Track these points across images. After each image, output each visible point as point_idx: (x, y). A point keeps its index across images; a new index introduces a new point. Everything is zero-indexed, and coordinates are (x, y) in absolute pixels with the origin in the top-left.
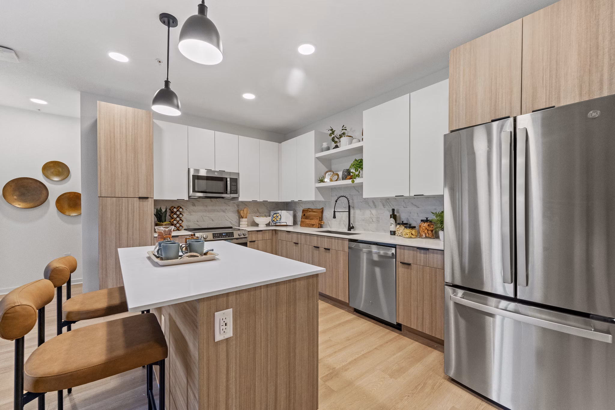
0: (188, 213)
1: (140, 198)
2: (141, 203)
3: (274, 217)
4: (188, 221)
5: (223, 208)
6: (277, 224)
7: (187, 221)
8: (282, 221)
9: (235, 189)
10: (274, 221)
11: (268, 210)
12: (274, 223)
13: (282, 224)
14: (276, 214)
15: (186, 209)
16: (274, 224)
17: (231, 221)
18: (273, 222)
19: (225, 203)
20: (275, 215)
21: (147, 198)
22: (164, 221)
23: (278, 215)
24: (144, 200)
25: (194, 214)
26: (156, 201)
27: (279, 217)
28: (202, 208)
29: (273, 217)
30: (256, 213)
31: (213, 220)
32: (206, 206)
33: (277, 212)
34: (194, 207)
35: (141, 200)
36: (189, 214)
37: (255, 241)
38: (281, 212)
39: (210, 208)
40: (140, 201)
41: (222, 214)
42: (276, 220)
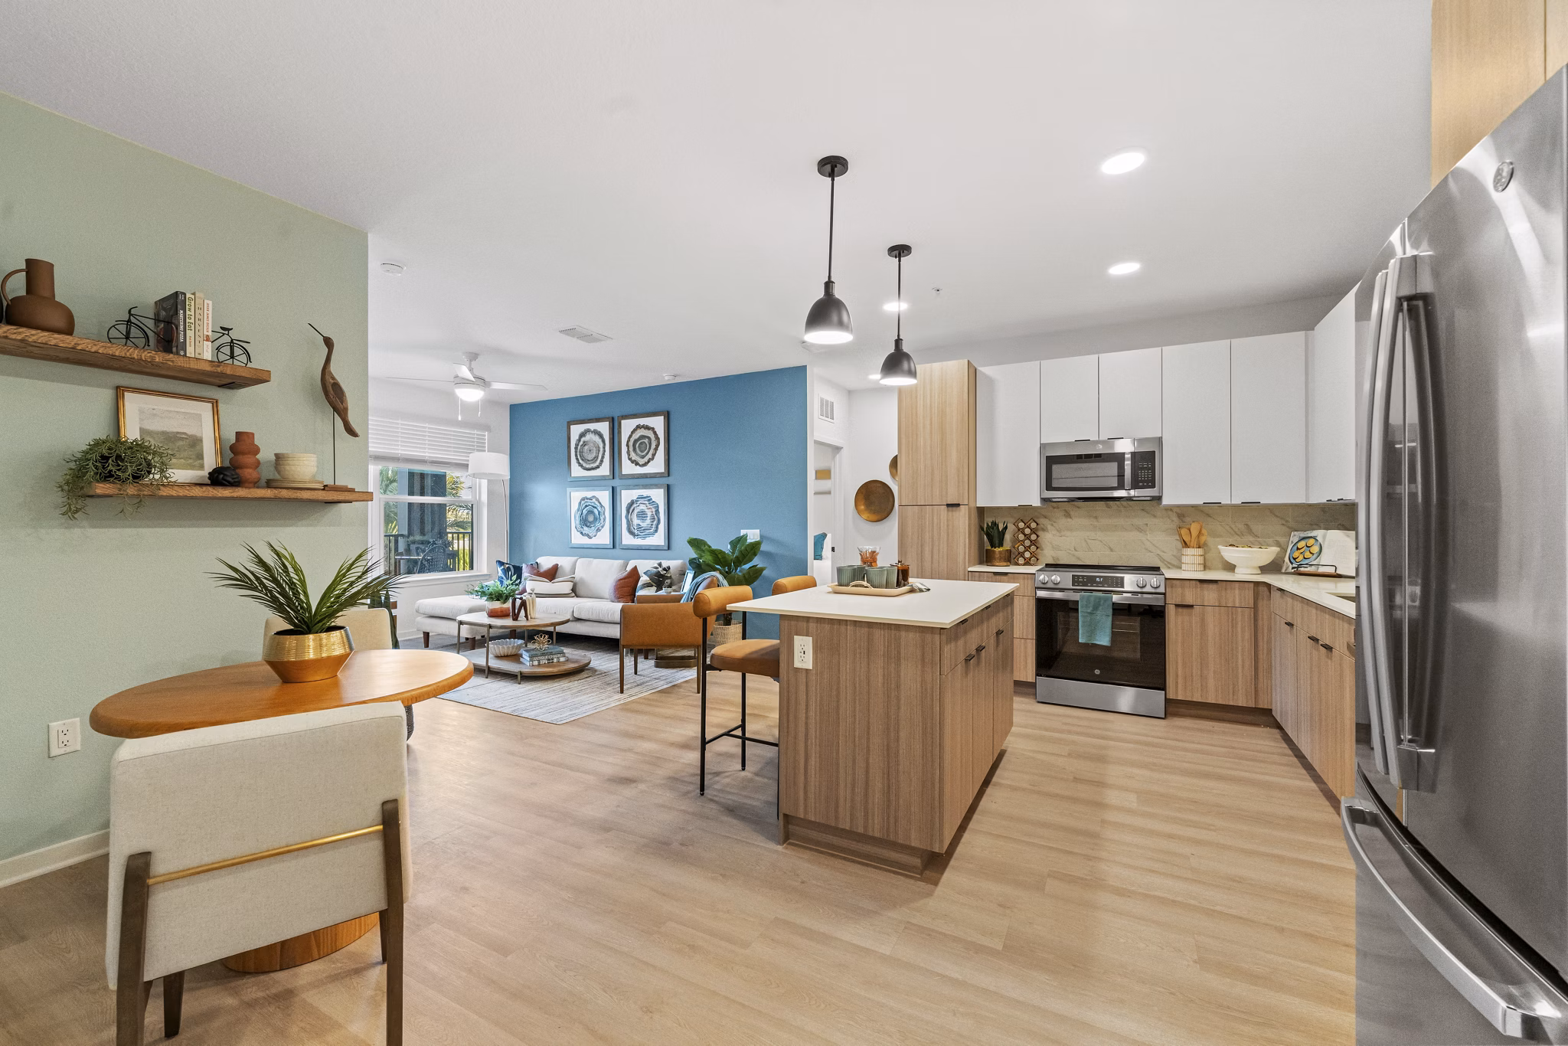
0: (1055, 532)
1: (948, 505)
2: (950, 513)
3: (1298, 549)
4: (1056, 548)
5: (1138, 522)
6: (1302, 569)
7: (1053, 547)
8: (1325, 559)
9: (1148, 477)
10: (1295, 559)
11: (1288, 527)
12: (1294, 565)
13: (1322, 570)
14: (1306, 540)
15: (1052, 525)
16: (1293, 568)
17: (1161, 554)
18: (1292, 563)
19: (1143, 510)
20: (1302, 544)
21: (958, 505)
22: (997, 545)
23: (1312, 541)
24: (954, 508)
25: (1068, 533)
26: (981, 511)
27: (1315, 549)
28: (1085, 522)
29: (1295, 548)
30: (1241, 535)
31: (1112, 550)
32: (1096, 518)
33: (1309, 535)
34: (1069, 520)
35: (950, 508)
36: (1058, 534)
37: (1192, 606)
38: (1324, 537)
39: (1104, 521)
40: (948, 511)
41: (1134, 535)
42: (1301, 558)
